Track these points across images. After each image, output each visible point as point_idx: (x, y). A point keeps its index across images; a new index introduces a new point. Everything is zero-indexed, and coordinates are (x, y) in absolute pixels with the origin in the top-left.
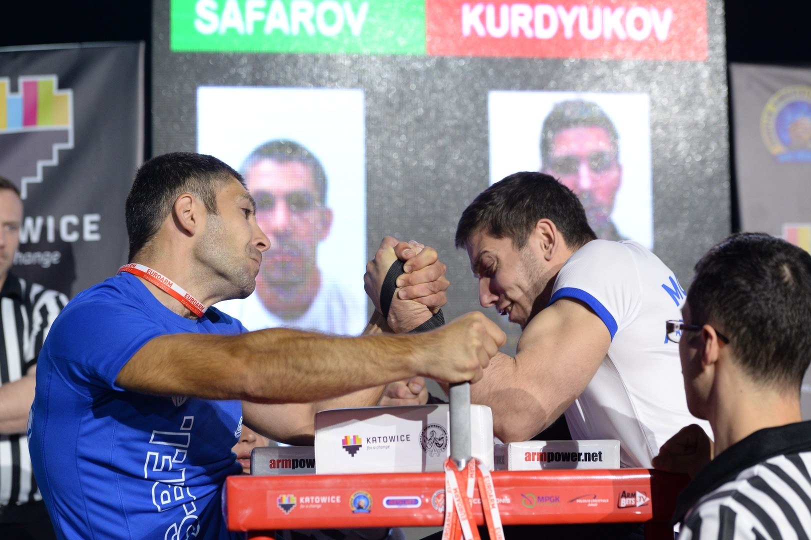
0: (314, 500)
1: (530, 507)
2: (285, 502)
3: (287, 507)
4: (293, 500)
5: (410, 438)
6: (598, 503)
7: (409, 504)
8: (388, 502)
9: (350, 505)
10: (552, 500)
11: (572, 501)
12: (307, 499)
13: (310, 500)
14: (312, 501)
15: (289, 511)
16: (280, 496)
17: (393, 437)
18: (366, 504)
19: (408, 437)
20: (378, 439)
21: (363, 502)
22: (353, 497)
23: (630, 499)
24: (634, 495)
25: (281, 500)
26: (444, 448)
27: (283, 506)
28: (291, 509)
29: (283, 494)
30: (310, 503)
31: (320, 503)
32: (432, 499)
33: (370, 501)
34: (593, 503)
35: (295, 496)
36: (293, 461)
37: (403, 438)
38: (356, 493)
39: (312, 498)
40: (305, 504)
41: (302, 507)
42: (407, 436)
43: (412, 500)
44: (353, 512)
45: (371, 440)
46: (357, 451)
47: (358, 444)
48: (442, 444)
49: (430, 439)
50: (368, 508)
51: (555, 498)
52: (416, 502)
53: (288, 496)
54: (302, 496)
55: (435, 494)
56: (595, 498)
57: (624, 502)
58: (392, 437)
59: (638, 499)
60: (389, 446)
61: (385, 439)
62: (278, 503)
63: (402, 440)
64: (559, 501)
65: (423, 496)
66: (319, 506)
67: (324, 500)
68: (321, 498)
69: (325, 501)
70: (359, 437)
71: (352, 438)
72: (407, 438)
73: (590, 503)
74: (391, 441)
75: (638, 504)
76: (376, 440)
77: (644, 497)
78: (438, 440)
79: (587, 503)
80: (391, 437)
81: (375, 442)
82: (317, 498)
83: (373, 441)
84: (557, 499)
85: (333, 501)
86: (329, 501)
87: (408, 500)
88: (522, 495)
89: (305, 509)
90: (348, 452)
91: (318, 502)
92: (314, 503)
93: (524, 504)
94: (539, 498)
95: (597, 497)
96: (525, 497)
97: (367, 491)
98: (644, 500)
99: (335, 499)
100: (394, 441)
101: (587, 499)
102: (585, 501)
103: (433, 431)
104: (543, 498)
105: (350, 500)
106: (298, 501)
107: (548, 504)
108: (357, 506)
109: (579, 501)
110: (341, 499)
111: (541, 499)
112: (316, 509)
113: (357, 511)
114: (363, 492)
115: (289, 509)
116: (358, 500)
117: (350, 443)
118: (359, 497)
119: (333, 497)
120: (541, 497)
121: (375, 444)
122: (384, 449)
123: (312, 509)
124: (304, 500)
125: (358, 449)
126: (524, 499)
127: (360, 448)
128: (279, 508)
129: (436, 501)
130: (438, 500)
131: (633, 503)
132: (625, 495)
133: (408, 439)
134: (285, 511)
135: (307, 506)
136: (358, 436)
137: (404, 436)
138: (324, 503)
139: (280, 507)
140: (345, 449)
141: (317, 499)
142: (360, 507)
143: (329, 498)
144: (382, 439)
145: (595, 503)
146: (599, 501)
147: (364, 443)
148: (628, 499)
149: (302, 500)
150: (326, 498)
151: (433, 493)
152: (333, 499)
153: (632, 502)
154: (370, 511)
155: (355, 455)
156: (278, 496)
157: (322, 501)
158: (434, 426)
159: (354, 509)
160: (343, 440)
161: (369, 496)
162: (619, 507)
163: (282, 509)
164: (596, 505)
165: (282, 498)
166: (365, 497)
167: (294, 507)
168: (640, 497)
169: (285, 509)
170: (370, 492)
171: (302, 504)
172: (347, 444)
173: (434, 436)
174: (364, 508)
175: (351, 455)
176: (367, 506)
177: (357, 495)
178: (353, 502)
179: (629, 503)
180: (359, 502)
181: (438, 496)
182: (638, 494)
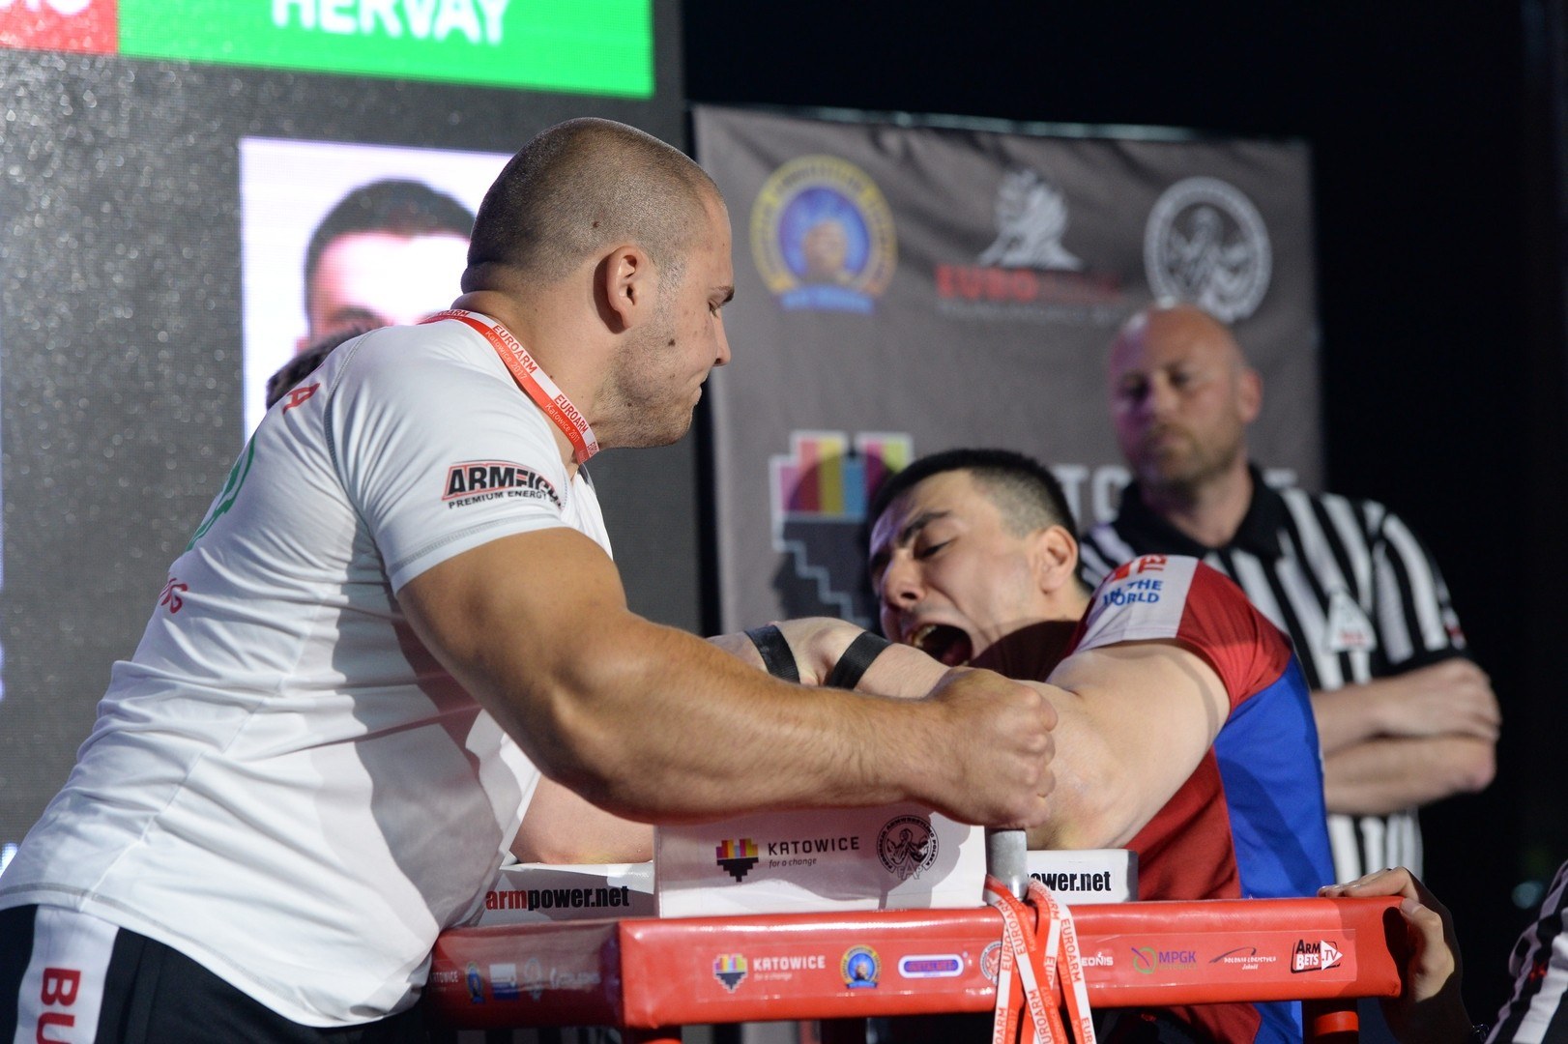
0: (779, 963)
1: (1146, 972)
2: (727, 969)
3: (731, 978)
4: (742, 966)
5: (860, 843)
6: (1259, 963)
7: (943, 970)
8: (909, 967)
9: (842, 974)
10: (1183, 959)
11: (1216, 960)
12: (767, 963)
13: (772, 964)
14: (776, 967)
15: (735, 987)
16: (719, 957)
17: (824, 842)
18: (870, 970)
19: (855, 841)
20: (791, 847)
21: (864, 967)
22: (846, 957)
23: (1311, 956)
24: (1317, 949)
25: (719, 966)
26: (928, 864)
27: (724, 976)
28: (739, 982)
29: (725, 953)
30: (772, 971)
31: (790, 970)
32: (982, 959)
33: (876, 964)
34: (1251, 964)
35: (744, 956)
36: (531, 893)
37: (843, 844)
38: (852, 948)
39: (775, 960)
40: (763, 972)
41: (758, 977)
42: (852, 839)
43: (947, 962)
44: (848, 986)
45: (777, 849)
46: (749, 872)
47: (749, 855)
48: (925, 855)
49: (901, 845)
50: (873, 978)
51: (1187, 955)
52: (954, 965)
53: (733, 956)
54: (758, 957)
55: (986, 950)
56: (1253, 954)
57: (1302, 961)
58: (821, 841)
59: (1323, 954)
60: (815, 860)
61: (807, 845)
62: (715, 971)
63: (843, 846)
64: (1194, 960)
65: (965, 954)
66: (787, 977)
67: (796, 963)
68: (791, 960)
69: (798, 966)
70: (753, 842)
71: (737, 843)
72: (853, 843)
73: (1247, 963)
74: (819, 850)
75: (1324, 965)
76: (787, 849)
77: (1334, 951)
78: (915, 847)
79: (1242, 964)
80: (819, 843)
81: (785, 852)
82: (784, 959)
83: (782, 850)
84: (1191, 957)
85: (812, 966)
86: (805, 966)
87: (941, 962)
88: (1133, 949)
89: (763, 982)
90: (728, 872)
91: (784, 967)
92: (780, 971)
93: (1136, 968)
94: (1161, 954)
95: (1257, 952)
96: (1139, 954)
97: (870, 944)
98: (1333, 958)
99: (816, 962)
100: (825, 850)
101: (1240, 956)
102: (1237, 960)
103: (906, 830)
104: (1168, 953)
105: (842, 962)
106: (750, 966)
107: (1177, 966)
108: (854, 974)
109: (1227, 960)
110: (826, 962)
111: (1164, 957)
112: (782, 981)
113: (855, 984)
114: (865, 948)
115: (735, 983)
116: (855, 963)
117: (733, 854)
118: (857, 957)
119: (812, 958)
120: (1164, 954)
121: (785, 857)
122: (805, 865)
123: (776, 982)
124: (761, 964)
125: (751, 868)
126: (1137, 957)
127: (754, 865)
128: (716, 981)
129: (988, 964)
130: (991, 960)
131: (1316, 964)
132: (1303, 948)
133: (855, 846)
134: (726, 987)
135: (766, 977)
136: (750, 840)
137: (846, 840)
138: (796, 970)
139: (718, 978)
140: (722, 867)
141: (784, 962)
142: (859, 977)
143: (805, 959)
144: (800, 846)
145: (1253, 963)
146: (1260, 959)
147: (763, 855)
148: (1307, 955)
149: (756, 964)
150: (800, 959)
151: (983, 948)
152: (813, 962)
153: (1314, 961)
154: (876, 985)
155: (743, 877)
156: (714, 957)
157: (793, 967)
158: (909, 819)
159: (849, 980)
160: (718, 849)
161: (874, 955)
162: (1293, 971)
163: (722, 983)
164: (1256, 967)
165: (721, 960)
166: (867, 956)
167: (743, 977)
168: (1327, 951)
169: (727, 983)
170: (876, 947)
171: (758, 971)
172: (727, 856)
173: (909, 840)
174: (866, 978)
175: (735, 878)
176: (871, 976)
177: (855, 953)
178: (846, 968)
179: (1309, 962)
180: (858, 967)
181: (992, 955)
182: (1324, 946)
